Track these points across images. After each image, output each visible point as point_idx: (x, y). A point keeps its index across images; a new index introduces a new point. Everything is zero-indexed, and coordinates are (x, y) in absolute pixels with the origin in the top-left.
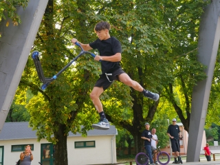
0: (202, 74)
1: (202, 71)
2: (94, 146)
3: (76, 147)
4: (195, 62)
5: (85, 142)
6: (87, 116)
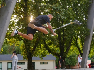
0: (88, 33)
1: (88, 31)
2: (47, 64)
3: (40, 64)
4: (86, 28)
6: (43, 51)
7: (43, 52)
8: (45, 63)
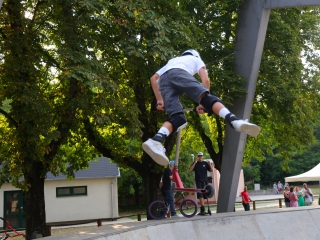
0: (240, 89)
1: (240, 85)
2: (85, 194)
3: (58, 195)
4: (231, 72)
5: (71, 188)
6: (75, 149)
7: (76, 153)
8: (76, 191)
